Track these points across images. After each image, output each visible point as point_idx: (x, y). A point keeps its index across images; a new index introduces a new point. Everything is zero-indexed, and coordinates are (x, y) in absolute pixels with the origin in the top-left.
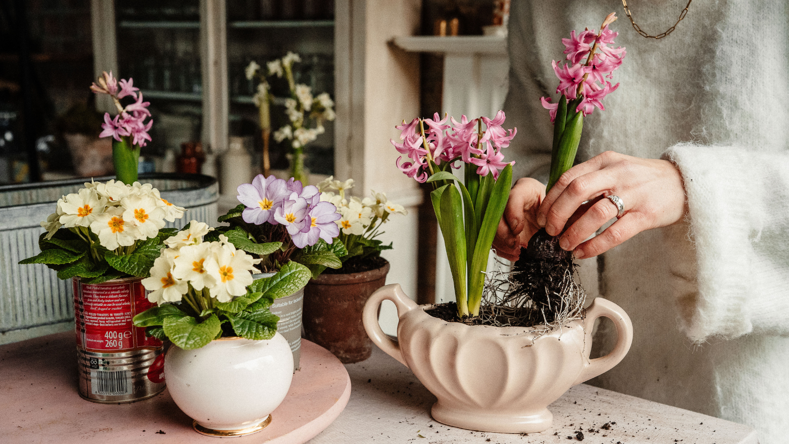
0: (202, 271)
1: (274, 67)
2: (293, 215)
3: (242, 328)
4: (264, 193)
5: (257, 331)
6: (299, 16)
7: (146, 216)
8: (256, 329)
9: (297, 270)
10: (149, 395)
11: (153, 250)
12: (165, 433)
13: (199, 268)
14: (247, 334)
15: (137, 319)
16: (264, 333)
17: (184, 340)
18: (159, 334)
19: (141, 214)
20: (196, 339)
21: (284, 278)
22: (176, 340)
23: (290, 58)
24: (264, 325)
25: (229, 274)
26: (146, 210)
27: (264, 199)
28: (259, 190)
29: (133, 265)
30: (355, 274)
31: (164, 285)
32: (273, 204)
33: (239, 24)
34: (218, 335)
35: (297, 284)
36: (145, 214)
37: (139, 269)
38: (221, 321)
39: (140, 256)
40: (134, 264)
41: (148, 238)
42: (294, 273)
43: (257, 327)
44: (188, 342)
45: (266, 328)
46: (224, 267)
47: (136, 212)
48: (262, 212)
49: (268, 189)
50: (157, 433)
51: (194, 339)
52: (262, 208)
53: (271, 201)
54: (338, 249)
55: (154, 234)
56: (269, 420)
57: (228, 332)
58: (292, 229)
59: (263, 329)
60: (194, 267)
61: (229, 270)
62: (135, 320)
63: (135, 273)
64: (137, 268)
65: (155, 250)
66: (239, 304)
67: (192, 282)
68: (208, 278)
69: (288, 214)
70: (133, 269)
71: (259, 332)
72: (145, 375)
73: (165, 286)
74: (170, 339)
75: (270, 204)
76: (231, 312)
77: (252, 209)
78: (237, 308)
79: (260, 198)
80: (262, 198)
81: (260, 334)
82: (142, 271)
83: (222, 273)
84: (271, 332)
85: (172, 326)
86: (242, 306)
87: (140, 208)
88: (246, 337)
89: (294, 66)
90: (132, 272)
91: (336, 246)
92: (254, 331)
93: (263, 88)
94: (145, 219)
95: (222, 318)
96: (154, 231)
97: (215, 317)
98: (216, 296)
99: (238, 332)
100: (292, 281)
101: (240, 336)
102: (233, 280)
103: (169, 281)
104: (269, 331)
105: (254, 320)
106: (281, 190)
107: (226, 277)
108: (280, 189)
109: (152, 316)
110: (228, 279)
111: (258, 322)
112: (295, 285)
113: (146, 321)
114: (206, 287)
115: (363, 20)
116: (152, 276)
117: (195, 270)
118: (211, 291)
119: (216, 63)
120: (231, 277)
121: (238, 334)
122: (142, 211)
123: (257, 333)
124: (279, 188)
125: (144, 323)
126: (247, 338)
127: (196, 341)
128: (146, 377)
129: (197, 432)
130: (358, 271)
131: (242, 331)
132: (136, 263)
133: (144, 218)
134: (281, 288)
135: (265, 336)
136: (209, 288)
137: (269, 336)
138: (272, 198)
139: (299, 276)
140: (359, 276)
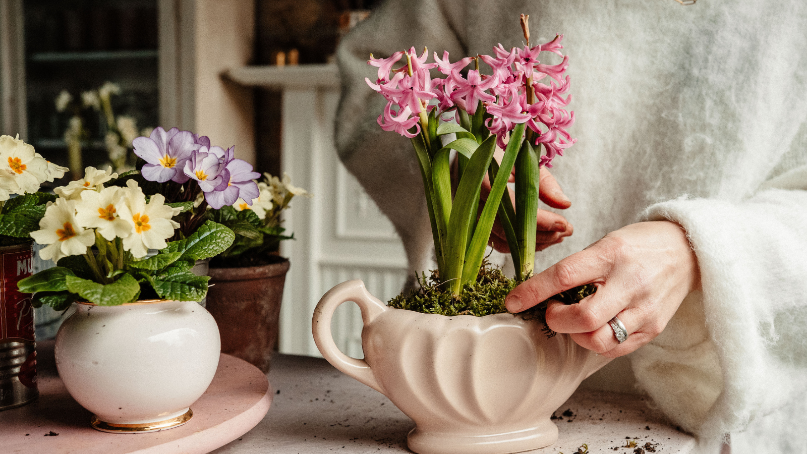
0: (111, 218)
1: (89, 98)
2: (204, 172)
3: (164, 289)
4: (165, 149)
5: (183, 292)
6: (114, 46)
7: (23, 167)
8: (181, 290)
9: (218, 229)
10: (20, 403)
11: (31, 210)
12: (58, 435)
13: (109, 214)
14: (171, 295)
15: (25, 284)
16: (191, 294)
17: (99, 296)
18: (52, 302)
19: (16, 164)
20: (112, 296)
21: (204, 238)
22: (89, 295)
23: (108, 90)
24: (190, 285)
25: (143, 224)
26: (22, 160)
27: (165, 155)
28: (159, 144)
29: (9, 225)
30: (255, 268)
31: (60, 238)
32: (176, 161)
33: (41, 57)
34: (135, 297)
35: (220, 244)
36: (22, 164)
37: (18, 228)
38: (138, 280)
39: (16, 215)
40: (10, 223)
41: (26, 194)
42: (215, 232)
43: (182, 288)
44: (103, 298)
45: (193, 289)
46: (138, 215)
47: (10, 160)
48: (164, 170)
49: (170, 143)
50: (46, 435)
51: (110, 296)
52: (163, 166)
53: (174, 158)
54: (251, 220)
55: (34, 189)
56: (190, 414)
57: (147, 293)
58: (206, 186)
59: (190, 290)
60: (100, 215)
61: (145, 219)
62: (20, 285)
63: (13, 233)
64: (15, 228)
65: (34, 210)
66: (158, 260)
67: (100, 229)
68: (120, 226)
69: (198, 171)
70: (9, 229)
71: (185, 293)
72: (16, 375)
73: (62, 239)
74: (80, 295)
75: (172, 162)
76: (149, 269)
77: (152, 166)
78: (156, 264)
79: (160, 156)
80: (162, 155)
81: (187, 295)
82: (22, 231)
83: (136, 221)
84: (199, 294)
85: (77, 283)
86: (163, 262)
87: (15, 156)
88: (170, 298)
89: (113, 97)
90: (9, 232)
91: (249, 216)
92: (179, 293)
93: (76, 123)
94: (23, 170)
95: (137, 277)
96: (35, 184)
97: (129, 276)
98: (129, 250)
99: (160, 293)
100: (214, 241)
101: (164, 298)
102: (150, 230)
103: (67, 232)
104: (197, 291)
105: (176, 281)
106: (187, 144)
107: (141, 227)
108: (185, 144)
109: (41, 282)
110: (144, 230)
111: (181, 283)
112: (218, 245)
113: (35, 286)
114: (119, 237)
115: (192, 48)
116: (43, 228)
117: (103, 217)
118: (124, 242)
119: (13, 101)
120: (147, 227)
121: (160, 295)
122: (18, 160)
123: (183, 294)
124: (183, 143)
125: (33, 289)
126: (172, 299)
127: (112, 298)
128: (17, 378)
129: (100, 431)
130: (258, 264)
131: (164, 292)
132: (12, 222)
133: (20, 169)
134: (202, 248)
135: (193, 297)
136: (121, 238)
137: (197, 297)
138: (175, 154)
139: (222, 236)
140: (259, 270)
